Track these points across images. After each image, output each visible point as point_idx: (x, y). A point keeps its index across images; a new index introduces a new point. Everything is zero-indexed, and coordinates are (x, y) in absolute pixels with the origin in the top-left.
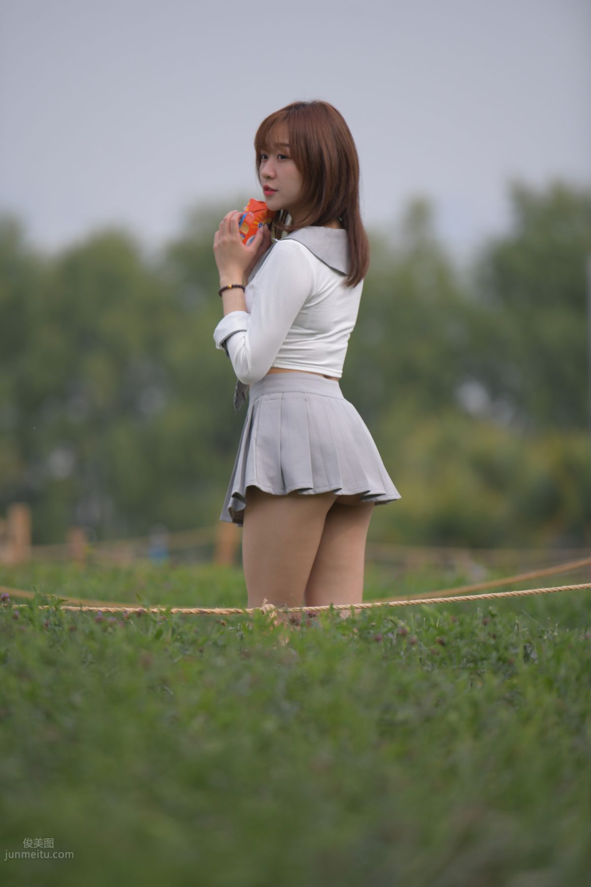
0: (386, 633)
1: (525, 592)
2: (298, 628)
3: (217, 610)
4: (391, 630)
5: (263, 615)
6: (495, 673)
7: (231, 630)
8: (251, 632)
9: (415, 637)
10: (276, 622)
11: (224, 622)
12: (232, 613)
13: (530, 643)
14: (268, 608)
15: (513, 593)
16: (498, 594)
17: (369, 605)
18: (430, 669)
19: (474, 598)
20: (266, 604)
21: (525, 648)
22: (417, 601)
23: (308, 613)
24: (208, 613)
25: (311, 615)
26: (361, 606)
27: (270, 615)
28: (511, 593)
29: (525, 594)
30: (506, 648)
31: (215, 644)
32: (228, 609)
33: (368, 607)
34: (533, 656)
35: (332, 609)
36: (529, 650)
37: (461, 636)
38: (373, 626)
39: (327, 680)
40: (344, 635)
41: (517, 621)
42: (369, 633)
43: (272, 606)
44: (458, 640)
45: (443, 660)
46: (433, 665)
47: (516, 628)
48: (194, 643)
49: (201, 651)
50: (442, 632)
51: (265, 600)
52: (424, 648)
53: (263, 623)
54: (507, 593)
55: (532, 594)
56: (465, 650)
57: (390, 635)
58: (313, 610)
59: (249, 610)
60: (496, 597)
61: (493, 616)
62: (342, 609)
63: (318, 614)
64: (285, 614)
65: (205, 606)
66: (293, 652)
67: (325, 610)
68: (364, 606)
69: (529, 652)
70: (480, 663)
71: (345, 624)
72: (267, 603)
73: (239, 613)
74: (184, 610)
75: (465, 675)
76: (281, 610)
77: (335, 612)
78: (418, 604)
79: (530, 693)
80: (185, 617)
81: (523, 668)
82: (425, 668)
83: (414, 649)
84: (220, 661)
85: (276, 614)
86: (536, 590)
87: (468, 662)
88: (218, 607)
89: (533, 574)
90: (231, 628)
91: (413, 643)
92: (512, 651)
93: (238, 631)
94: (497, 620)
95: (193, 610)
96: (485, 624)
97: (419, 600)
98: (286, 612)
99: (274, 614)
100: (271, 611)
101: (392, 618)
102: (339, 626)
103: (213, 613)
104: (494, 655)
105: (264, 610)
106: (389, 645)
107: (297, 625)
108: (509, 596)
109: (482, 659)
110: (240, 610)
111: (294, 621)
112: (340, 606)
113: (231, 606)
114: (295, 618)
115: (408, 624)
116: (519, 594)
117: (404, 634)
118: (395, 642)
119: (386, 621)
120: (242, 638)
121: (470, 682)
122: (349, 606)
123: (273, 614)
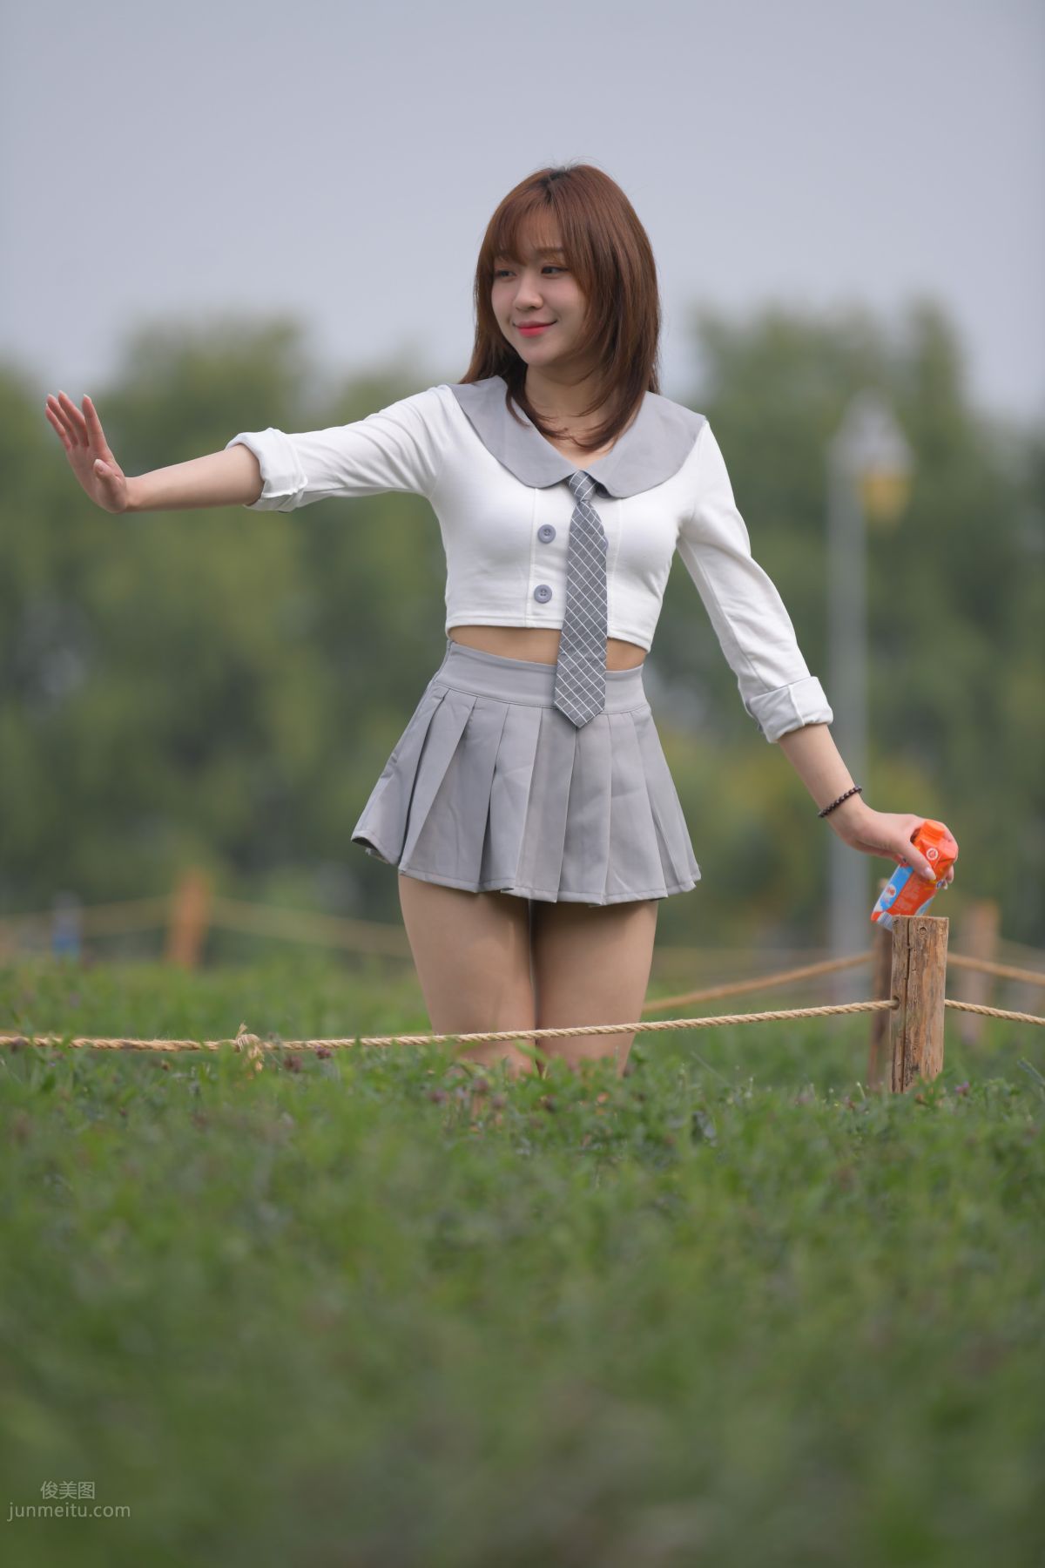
0: (453, 1088)
1: (699, 1021)
2: (298, 1078)
3: (156, 1043)
4: (461, 1084)
5: (237, 1054)
6: (637, 1159)
7: (180, 1078)
8: (213, 1083)
9: (503, 1096)
10: (259, 1066)
11: (167, 1064)
12: (182, 1048)
13: (702, 1109)
14: (248, 1042)
15: (678, 1022)
16: (652, 1025)
17: (424, 1038)
18: (528, 1153)
19: (611, 1029)
20: (243, 1033)
21: (695, 1118)
22: (510, 1033)
23: (316, 1051)
24: (140, 1048)
25: (322, 1054)
26: (411, 1041)
27: (250, 1053)
28: (674, 1022)
29: (699, 1025)
30: (661, 1118)
31: (150, 1103)
32: (177, 1042)
33: (423, 1042)
34: (709, 1132)
35: (358, 1044)
36: (701, 1121)
37: (583, 1095)
38: (430, 1076)
39: (340, 1167)
40: (378, 1090)
41: (682, 1072)
42: (422, 1088)
43: (254, 1037)
44: (581, 1103)
45: (550, 1137)
46: (533, 1145)
47: (680, 1083)
48: (110, 1100)
49: (124, 1115)
50: (550, 1089)
51: (243, 1027)
52: (517, 1115)
53: (236, 1066)
54: (669, 1023)
55: (710, 1024)
56: (587, 1122)
57: (460, 1093)
58: (326, 1046)
59: (211, 1044)
60: (650, 1029)
61: (640, 1062)
62: (377, 1045)
63: (333, 1052)
64: (276, 1051)
65: (135, 1037)
66: (287, 1117)
67: (346, 1047)
68: (417, 1041)
69: (702, 1126)
70: (614, 1144)
71: (380, 1071)
72: (246, 1032)
73: (194, 1048)
74: (97, 1042)
75: (587, 1164)
76: (268, 1045)
77: (364, 1050)
78: (512, 1038)
79: (697, 1197)
80: (100, 1055)
81: (689, 1153)
82: (521, 1151)
83: (500, 1117)
84: (153, 1133)
85: (260, 1052)
86: (718, 1019)
87: (594, 1141)
88: (159, 1038)
89: (717, 991)
90: (178, 1075)
91: (497, 1107)
92: (671, 1123)
93: (191, 1079)
94: (646, 1068)
95: (114, 1042)
96: (626, 1074)
97: (514, 1032)
98: (277, 1048)
99: (257, 1051)
100: (252, 1045)
101: (464, 1061)
102: (369, 1075)
103: (150, 1048)
104: (640, 1130)
105: (240, 1045)
106: (458, 1108)
107: (297, 1071)
108: (672, 1027)
109: (620, 1137)
110: (196, 1044)
111: (291, 1065)
112: (375, 1041)
113: (180, 1037)
114: (293, 1059)
115: (492, 1073)
116: (689, 1025)
117: (482, 1091)
118: (467, 1104)
119: (452, 1067)
120: (197, 1091)
121: (598, 1179)
122: (389, 1039)
123: (255, 1052)
